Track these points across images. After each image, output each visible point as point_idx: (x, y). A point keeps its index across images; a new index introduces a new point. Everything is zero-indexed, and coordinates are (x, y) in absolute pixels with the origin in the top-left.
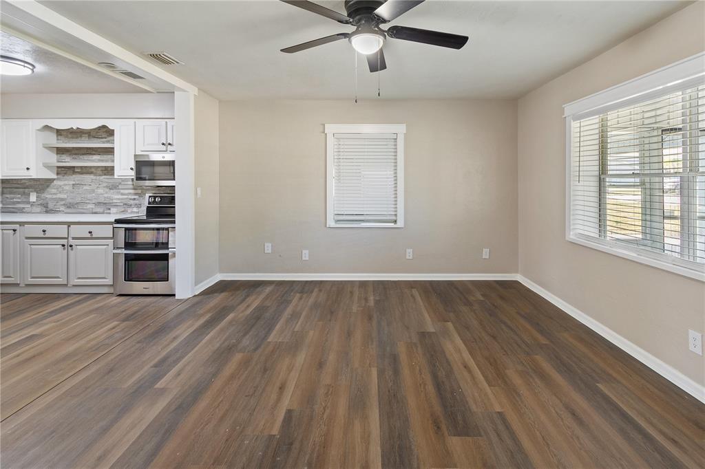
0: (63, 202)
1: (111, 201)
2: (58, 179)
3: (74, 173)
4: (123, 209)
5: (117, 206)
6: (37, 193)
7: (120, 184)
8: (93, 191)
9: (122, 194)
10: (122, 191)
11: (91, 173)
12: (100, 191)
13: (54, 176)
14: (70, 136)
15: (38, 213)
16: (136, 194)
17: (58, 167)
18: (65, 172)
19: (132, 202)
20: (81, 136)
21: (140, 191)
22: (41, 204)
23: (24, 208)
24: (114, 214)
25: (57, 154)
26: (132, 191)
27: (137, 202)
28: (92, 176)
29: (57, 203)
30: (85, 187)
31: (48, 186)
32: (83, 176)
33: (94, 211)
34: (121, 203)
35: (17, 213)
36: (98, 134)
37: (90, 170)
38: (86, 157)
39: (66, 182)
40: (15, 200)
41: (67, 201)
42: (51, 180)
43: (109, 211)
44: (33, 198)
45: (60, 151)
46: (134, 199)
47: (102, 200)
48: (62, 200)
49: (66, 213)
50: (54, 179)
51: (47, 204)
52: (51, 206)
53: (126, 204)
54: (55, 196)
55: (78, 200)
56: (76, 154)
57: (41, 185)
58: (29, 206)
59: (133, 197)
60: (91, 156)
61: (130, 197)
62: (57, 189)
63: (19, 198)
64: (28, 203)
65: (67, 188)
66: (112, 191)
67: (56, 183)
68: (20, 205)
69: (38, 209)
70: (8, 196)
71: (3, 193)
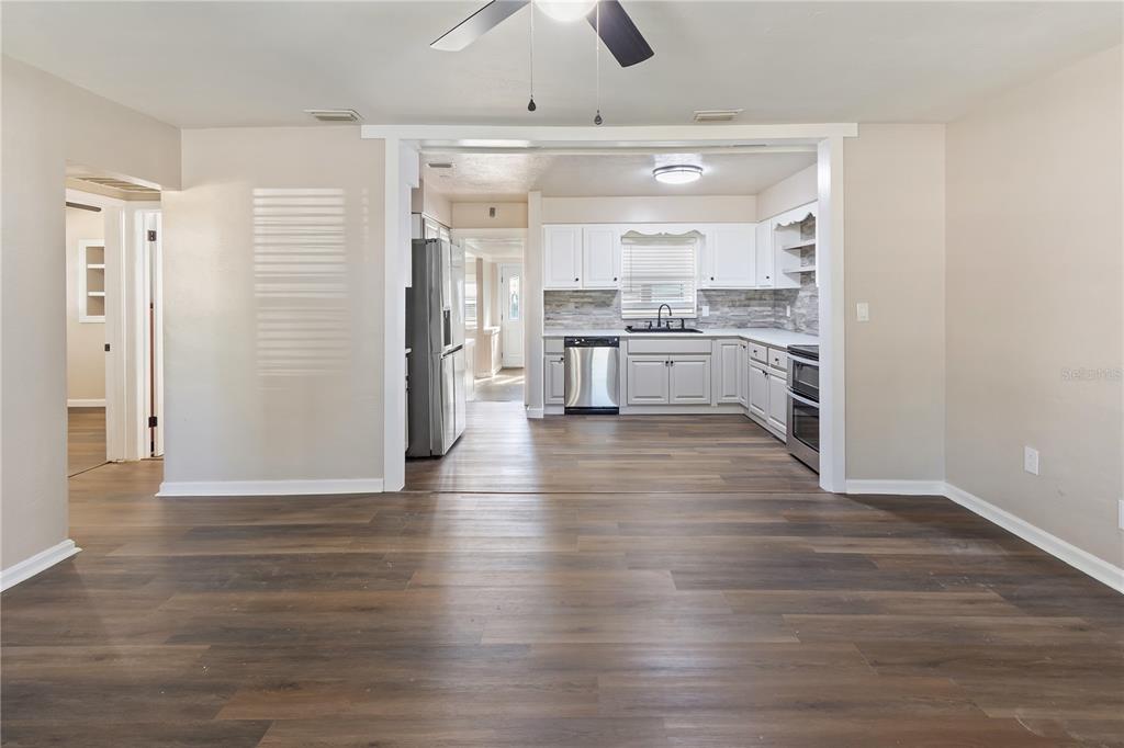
2: (801, 289)
3: (811, 280)
6: (790, 306)
13: (799, 286)
15: (791, 331)
17: (803, 273)
18: (805, 280)
22: (793, 321)
23: (784, 324)
25: (801, 257)
29: (801, 319)
31: (796, 298)
35: (781, 329)
39: (806, 293)
40: (779, 314)
41: (808, 317)
42: (797, 290)
44: (788, 312)
45: (803, 252)
48: (804, 316)
49: (807, 334)
50: (799, 289)
51: (796, 320)
52: (798, 323)
54: (800, 311)
55: (814, 317)
57: (791, 296)
58: (786, 322)
62: (801, 301)
63: (782, 312)
64: (785, 317)
65: (806, 300)
67: (801, 294)
68: (782, 321)
69: (791, 326)
70: (777, 309)
71: (774, 306)
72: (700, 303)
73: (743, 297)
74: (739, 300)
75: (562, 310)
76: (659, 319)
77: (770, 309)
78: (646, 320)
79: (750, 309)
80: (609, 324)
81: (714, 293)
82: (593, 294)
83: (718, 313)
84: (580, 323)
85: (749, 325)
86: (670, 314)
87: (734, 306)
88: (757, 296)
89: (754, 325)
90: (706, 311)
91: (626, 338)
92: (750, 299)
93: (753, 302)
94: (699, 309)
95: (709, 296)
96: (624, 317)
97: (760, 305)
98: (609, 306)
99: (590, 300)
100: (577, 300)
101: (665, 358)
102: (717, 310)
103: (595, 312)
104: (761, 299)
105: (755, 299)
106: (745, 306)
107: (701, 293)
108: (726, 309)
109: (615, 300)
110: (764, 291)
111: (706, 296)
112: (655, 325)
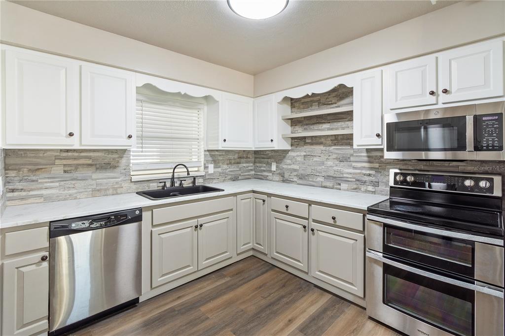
0: (295, 173)
1: (341, 176)
2: (292, 150)
3: (306, 144)
4: (355, 186)
5: (349, 181)
6: (277, 163)
7: (352, 155)
8: (323, 163)
9: (354, 168)
10: (354, 164)
11: (321, 143)
12: (330, 163)
13: (290, 148)
14: (302, 107)
15: (277, 181)
16: (371, 168)
17: (292, 138)
18: (297, 143)
19: (367, 178)
20: (311, 106)
21: (377, 165)
22: (279, 174)
23: (267, 176)
24: (344, 190)
25: (291, 126)
26: (367, 165)
27: (373, 179)
28: (322, 147)
29: (291, 173)
30: (315, 159)
31: (284, 157)
32: (312, 147)
33: (324, 184)
34: (354, 178)
35: (263, 179)
36: (328, 100)
37: (320, 141)
38: (316, 127)
39: (298, 153)
40: (262, 168)
41: (300, 172)
42: (286, 152)
43: (338, 187)
44: (274, 168)
45: (294, 122)
46: (369, 175)
47: (331, 173)
48: (295, 170)
49: (298, 184)
50: (289, 151)
51: (284, 173)
52: (286, 176)
53: (358, 180)
54: (289, 167)
55: (309, 171)
56: (307, 125)
57: (278, 156)
58: (271, 174)
59: (368, 172)
60: (321, 125)
61: (364, 172)
62: (291, 159)
63: (265, 167)
64: (270, 171)
65: (299, 159)
66: (342, 164)
67: (290, 154)
68: (266, 174)
69: (277, 178)
70: (258, 165)
71: (255, 162)
72: (207, 162)
73: (236, 156)
74: (235, 159)
75: (41, 177)
76: (173, 178)
77: (252, 164)
78: (159, 181)
79: (241, 165)
80: (116, 189)
81: (217, 153)
82: (91, 154)
83: (219, 170)
84: (74, 191)
85: (240, 178)
86: (188, 174)
87: (230, 163)
88: (245, 156)
89: (243, 177)
90: (211, 169)
91: (151, 208)
92: (240, 158)
93: (242, 160)
94: (206, 168)
95: (214, 156)
96: (134, 179)
97: (247, 162)
98: (115, 167)
99: (90, 162)
100: (65, 162)
101: (194, 222)
102: (220, 167)
103: (95, 176)
104: (247, 158)
105: (243, 158)
106: (238, 163)
107: (208, 153)
108: (225, 166)
109: (123, 161)
110: (249, 152)
111: (212, 156)
112: (168, 185)
